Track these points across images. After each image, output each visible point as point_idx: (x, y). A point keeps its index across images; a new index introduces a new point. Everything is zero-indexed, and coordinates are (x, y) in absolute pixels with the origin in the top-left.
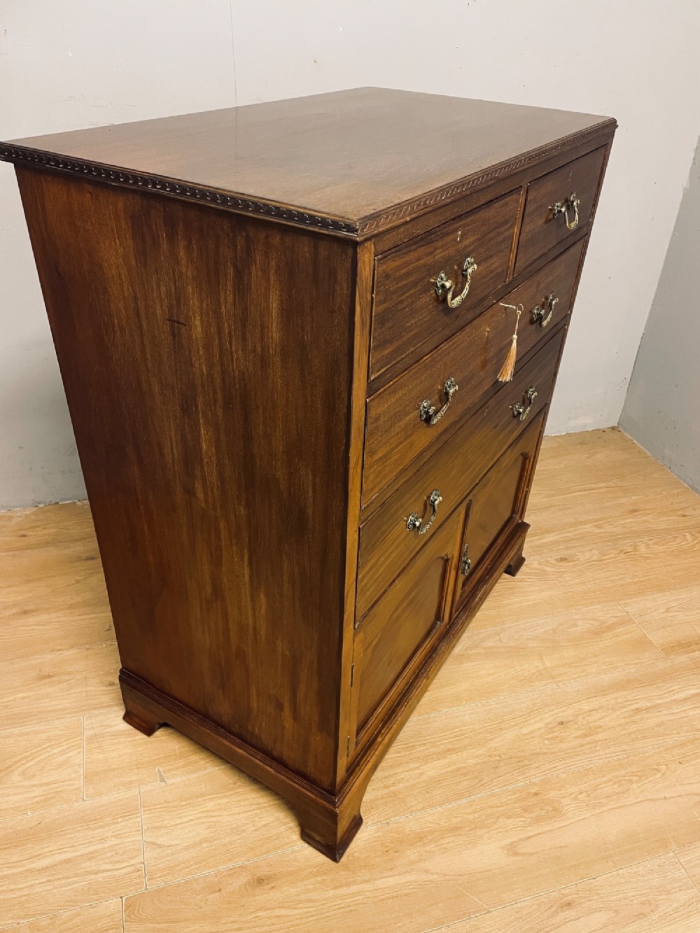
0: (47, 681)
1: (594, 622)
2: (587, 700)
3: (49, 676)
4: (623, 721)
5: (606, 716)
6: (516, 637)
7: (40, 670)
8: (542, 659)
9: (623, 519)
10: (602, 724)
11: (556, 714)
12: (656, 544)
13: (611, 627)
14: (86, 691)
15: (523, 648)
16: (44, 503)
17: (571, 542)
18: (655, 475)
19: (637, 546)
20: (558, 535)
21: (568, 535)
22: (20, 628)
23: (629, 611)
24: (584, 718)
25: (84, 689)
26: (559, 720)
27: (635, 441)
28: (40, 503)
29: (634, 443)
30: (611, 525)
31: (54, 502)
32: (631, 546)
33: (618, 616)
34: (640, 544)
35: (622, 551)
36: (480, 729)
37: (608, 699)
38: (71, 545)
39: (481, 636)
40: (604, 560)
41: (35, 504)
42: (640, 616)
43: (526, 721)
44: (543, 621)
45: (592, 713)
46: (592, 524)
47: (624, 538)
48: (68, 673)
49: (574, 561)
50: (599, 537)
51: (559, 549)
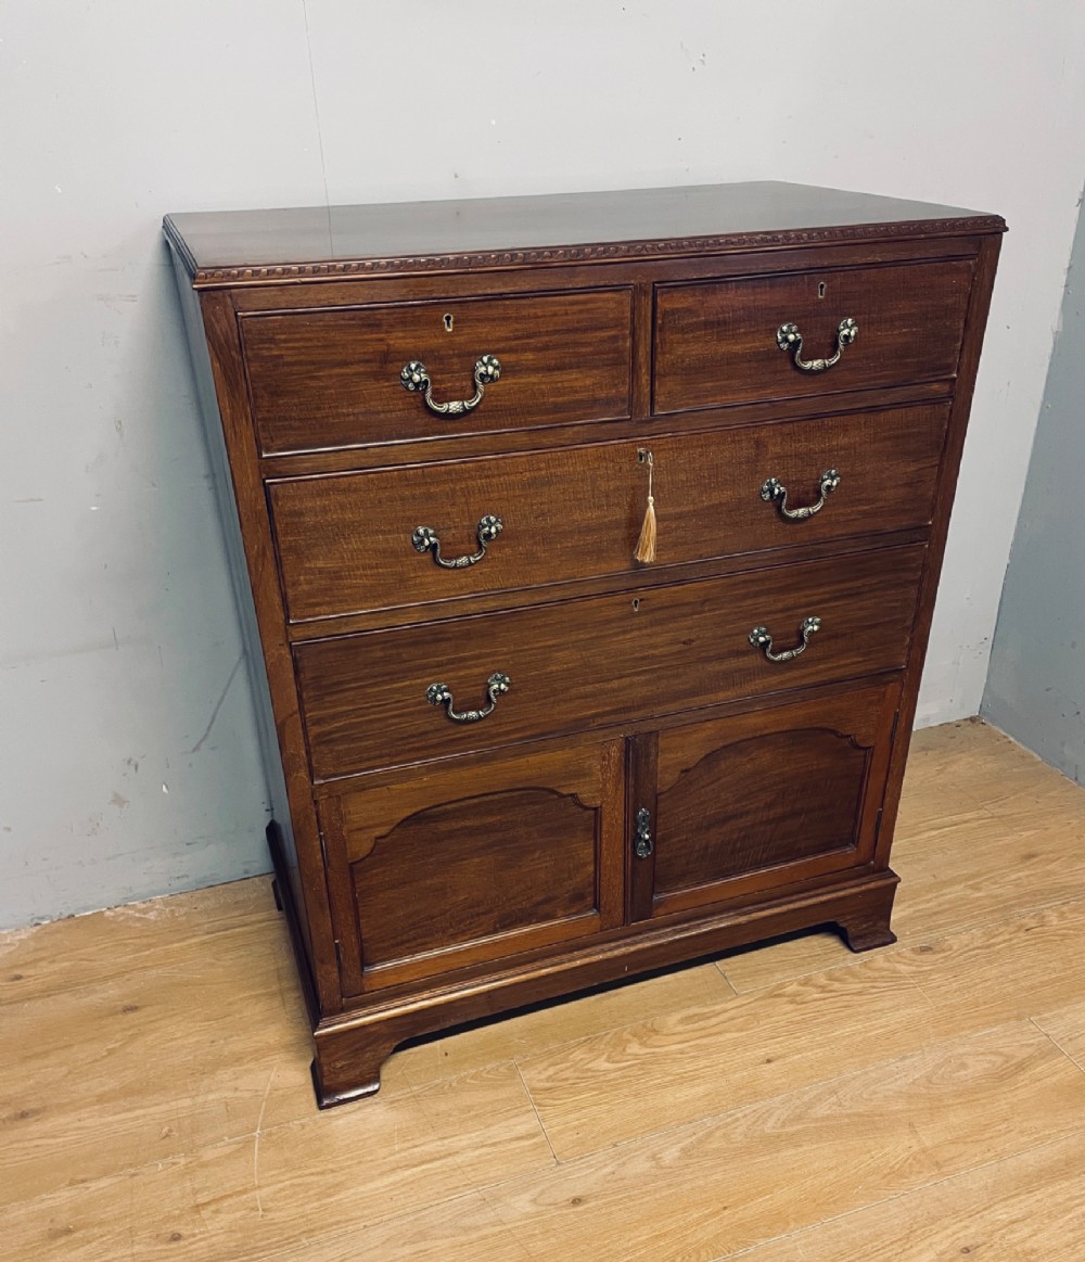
0: (62, 1241)
1: (994, 1058)
2: (1003, 1204)
3: (69, 1232)
4: (1071, 1235)
5: (1040, 1230)
6: (865, 1096)
7: (52, 1221)
8: (916, 1132)
9: (1019, 871)
10: (1035, 1247)
11: (954, 1234)
12: (1073, 911)
13: (1021, 1067)
14: (133, 1255)
15: (881, 1115)
16: (51, 917)
17: (934, 918)
18: (1051, 794)
19: (1043, 917)
20: (910, 906)
22: (15, 1145)
23: (1050, 1032)
24: (1003, 1237)
25: (129, 1252)
26: (963, 1244)
27: (1012, 739)
28: (43, 918)
29: (1010, 742)
30: (995, 883)
31: (66, 914)
32: (1033, 917)
33: (1033, 1044)
34: (1049, 912)
35: (1022, 926)
37: (1039, 1197)
38: (98, 988)
39: (806, 1098)
40: (994, 945)
41: (36, 921)
42: (1070, 1040)
43: (904, 1250)
44: (907, 1062)
45: (1015, 1226)
46: (963, 884)
47: (1021, 905)
48: (101, 1223)
49: (943, 951)
50: (979, 906)
51: (916, 932)
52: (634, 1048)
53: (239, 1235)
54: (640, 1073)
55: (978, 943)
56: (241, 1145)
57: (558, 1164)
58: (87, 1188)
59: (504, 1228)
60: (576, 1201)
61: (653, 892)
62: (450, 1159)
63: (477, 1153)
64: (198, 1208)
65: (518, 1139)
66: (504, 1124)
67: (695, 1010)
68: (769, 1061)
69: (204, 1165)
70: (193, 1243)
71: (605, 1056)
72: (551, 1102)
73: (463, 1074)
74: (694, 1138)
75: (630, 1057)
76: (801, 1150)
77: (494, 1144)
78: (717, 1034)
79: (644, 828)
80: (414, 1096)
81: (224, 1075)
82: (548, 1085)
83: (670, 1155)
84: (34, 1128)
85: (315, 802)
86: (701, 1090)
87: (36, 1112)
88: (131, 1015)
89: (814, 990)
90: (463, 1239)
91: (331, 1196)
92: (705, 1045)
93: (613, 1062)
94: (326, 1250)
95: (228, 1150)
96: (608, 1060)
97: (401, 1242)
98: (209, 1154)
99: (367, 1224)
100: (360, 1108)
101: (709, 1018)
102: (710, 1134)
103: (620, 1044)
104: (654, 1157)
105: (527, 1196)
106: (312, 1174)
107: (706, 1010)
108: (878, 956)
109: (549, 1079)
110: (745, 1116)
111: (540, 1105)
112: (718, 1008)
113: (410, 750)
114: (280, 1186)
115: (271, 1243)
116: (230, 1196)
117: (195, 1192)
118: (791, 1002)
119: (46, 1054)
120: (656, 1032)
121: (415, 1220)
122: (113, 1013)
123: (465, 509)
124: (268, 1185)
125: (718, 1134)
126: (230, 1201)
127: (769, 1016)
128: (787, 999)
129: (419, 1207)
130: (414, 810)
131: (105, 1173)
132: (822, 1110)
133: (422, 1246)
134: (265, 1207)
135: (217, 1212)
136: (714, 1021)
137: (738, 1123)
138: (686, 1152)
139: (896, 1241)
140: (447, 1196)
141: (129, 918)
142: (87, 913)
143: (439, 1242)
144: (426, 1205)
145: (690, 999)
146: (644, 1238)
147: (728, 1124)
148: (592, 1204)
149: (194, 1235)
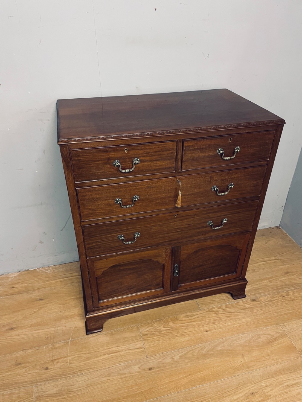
0: (18, 366)
1: (268, 336)
2: (264, 381)
3: (20, 364)
4: (281, 392)
5: (273, 389)
6: (231, 345)
7: (16, 360)
8: (244, 357)
9: (282, 277)
10: (271, 394)
11: (250, 388)
12: (297, 292)
13: (275, 339)
14: (36, 372)
15: (235, 351)
16: (23, 270)
17: (258, 290)
18: (296, 253)
19: (289, 293)
20: (251, 286)
21: (257, 286)
22: (9, 337)
23: (285, 330)
24: (263, 390)
25: (35, 372)
26: (252, 391)
27: (287, 234)
28: (21, 270)
29: (287, 235)
30: (276, 281)
31: (27, 270)
32: (286, 293)
33: (279, 333)
34: (290, 291)
35: (282, 295)
36: (214, 397)
37: (275, 379)
38: (33, 292)
39: (215, 344)
40: (273, 300)
41: (19, 271)
42: (290, 332)
43: (236, 392)
44: (244, 335)
45: (266, 387)
46: (267, 281)
47: (283, 288)
48: (29, 362)
49: (259, 301)
50: (271, 288)
51: (252, 294)
52: (171, 324)
53: (63, 370)
54: (172, 331)
55: (268, 300)
56: (65, 343)
57: (147, 357)
58: (26, 352)
59: (131, 375)
60: (150, 369)
61: (178, 284)
62: (119, 353)
63: (126, 352)
64: (53, 361)
65: (137, 349)
66: (134, 344)
67: (188, 314)
68: (207, 331)
69: (55, 348)
70: (51, 371)
71: (163, 325)
72: (147, 338)
73: (125, 327)
74: (184, 353)
75: (170, 327)
76: (212, 359)
77: (130, 350)
78: (193, 322)
79: (176, 269)
80: (111, 333)
81: (63, 322)
82: (147, 333)
83: (177, 358)
84: (14, 333)
85: (87, 263)
86: (187, 339)
87: (15, 328)
88: (41, 301)
89: (222, 310)
90: (120, 377)
91: (87, 361)
92: (190, 325)
93: (165, 328)
94: (85, 376)
95: (62, 344)
96: (164, 327)
97: (104, 376)
98: (57, 345)
99: (96, 370)
100: (97, 335)
101: (192, 316)
102: (188, 352)
103: (167, 322)
104: (172, 358)
105: (137, 366)
106: (83, 354)
107: (192, 314)
108: (241, 301)
109: (147, 331)
110: (198, 348)
111: (144, 339)
112: (195, 313)
113: (113, 251)
114: (74, 356)
115: (71, 373)
116: (61, 358)
117: (53, 356)
118: (215, 314)
119: (19, 311)
120: (177, 319)
121: (108, 370)
122: (36, 300)
123: (129, 194)
124: (72, 356)
125: (190, 352)
126: (61, 360)
127: (208, 317)
128: (214, 312)
129: (109, 367)
130: (113, 265)
131: (30, 348)
132: (219, 348)
133: (109, 378)
134: (70, 362)
135: (58, 362)
136: (193, 317)
137: (196, 350)
138: (181, 357)
139: (234, 389)
140: (117, 364)
141: (43, 272)
142: (32, 269)
143: (114, 377)
144: (111, 366)
145: (188, 310)
146: (167, 382)
147: (193, 350)
148: (154, 370)
149: (51, 369)
